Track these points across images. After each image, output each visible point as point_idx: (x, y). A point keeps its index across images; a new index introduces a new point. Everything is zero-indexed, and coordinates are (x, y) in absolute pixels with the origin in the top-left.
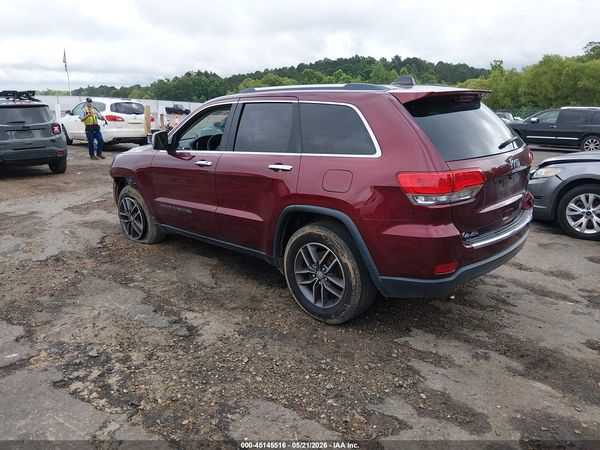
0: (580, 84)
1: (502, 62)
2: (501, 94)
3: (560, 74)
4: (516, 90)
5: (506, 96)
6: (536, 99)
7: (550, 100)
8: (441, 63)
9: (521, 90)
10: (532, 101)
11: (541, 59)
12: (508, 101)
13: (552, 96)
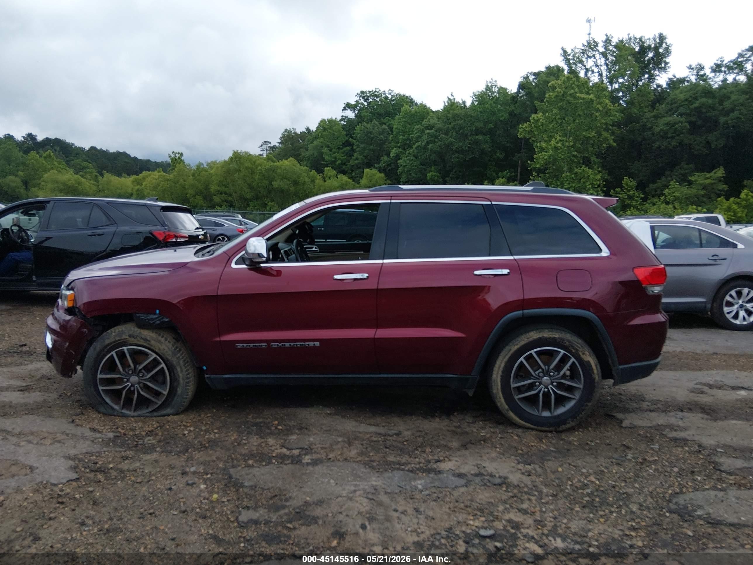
0: (275, 184)
1: (182, 154)
2: (191, 192)
3: (253, 173)
4: (207, 188)
5: (197, 194)
6: (230, 198)
7: (246, 199)
8: (93, 148)
9: (213, 188)
10: (226, 201)
11: (231, 155)
12: (199, 200)
13: (248, 196)
